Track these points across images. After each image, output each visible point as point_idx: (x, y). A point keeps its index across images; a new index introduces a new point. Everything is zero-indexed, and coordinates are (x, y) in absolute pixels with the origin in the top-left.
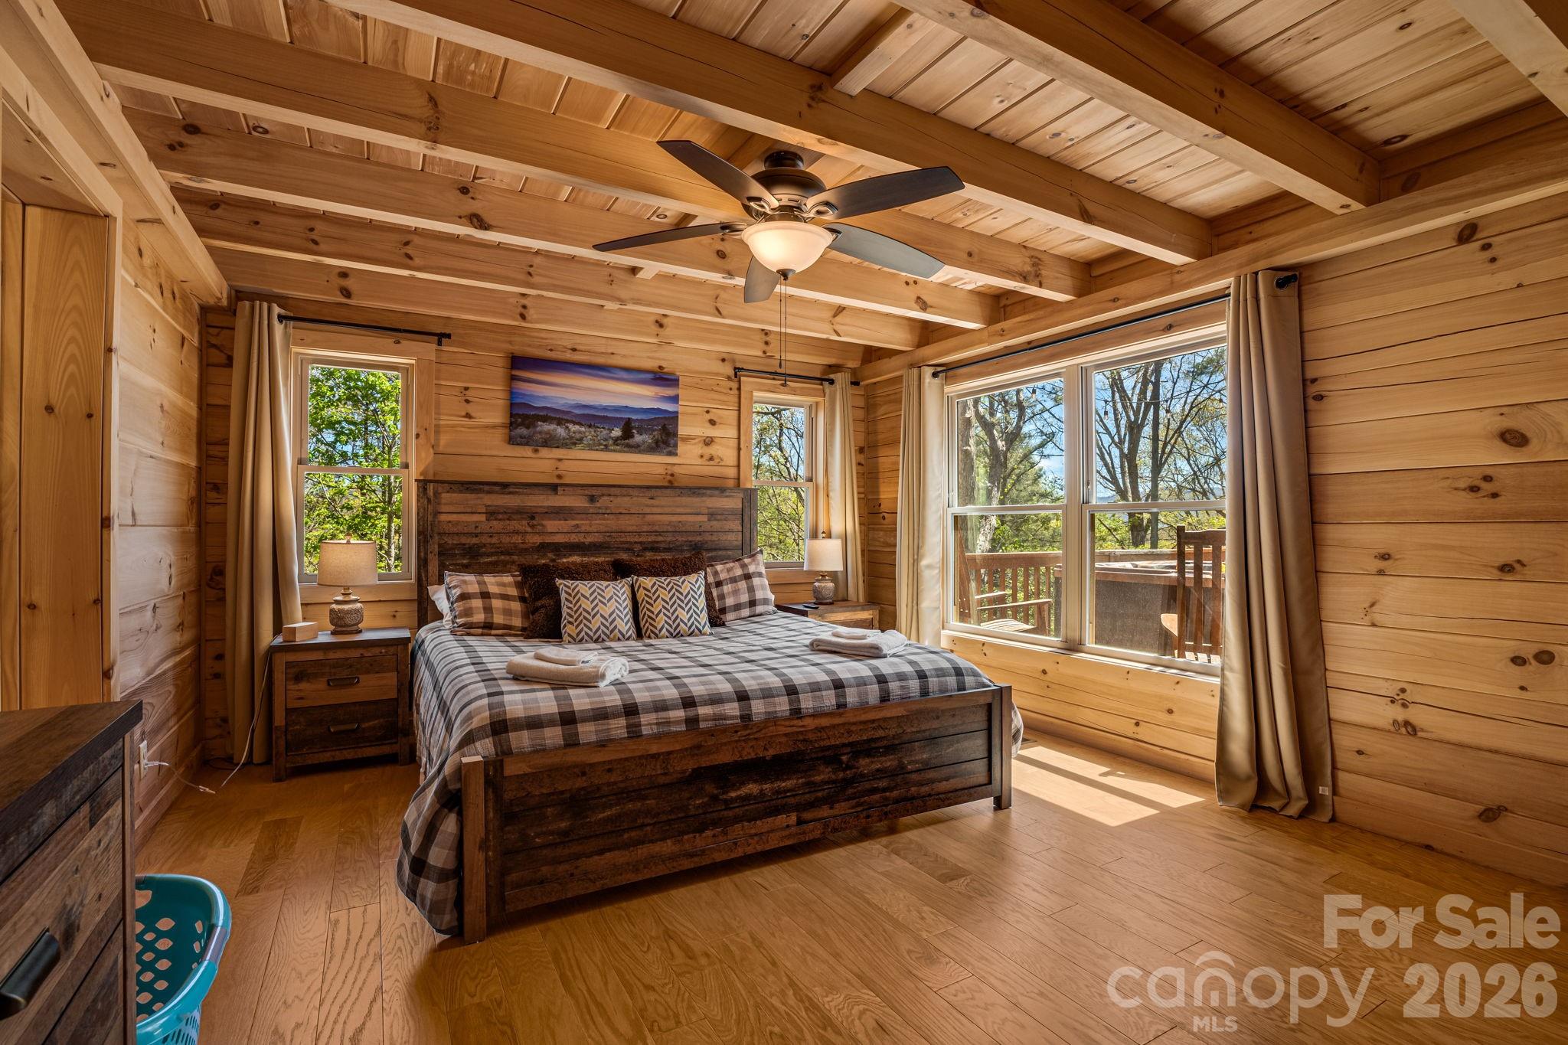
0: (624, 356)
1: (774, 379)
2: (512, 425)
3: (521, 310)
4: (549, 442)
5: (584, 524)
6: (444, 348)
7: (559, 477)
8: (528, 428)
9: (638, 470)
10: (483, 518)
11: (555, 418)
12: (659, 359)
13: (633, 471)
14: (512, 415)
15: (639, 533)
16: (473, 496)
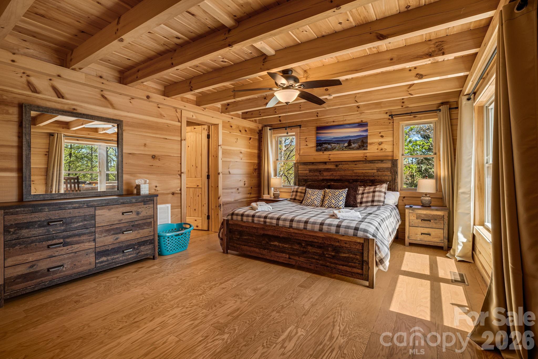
0: (349, 120)
1: (411, 115)
2: (317, 146)
3: (316, 114)
4: (326, 149)
5: (334, 173)
6: (301, 129)
7: (330, 160)
8: (320, 146)
9: (354, 156)
10: (308, 172)
11: (328, 143)
12: (360, 118)
13: (352, 156)
14: (317, 144)
15: (352, 176)
16: (306, 166)
